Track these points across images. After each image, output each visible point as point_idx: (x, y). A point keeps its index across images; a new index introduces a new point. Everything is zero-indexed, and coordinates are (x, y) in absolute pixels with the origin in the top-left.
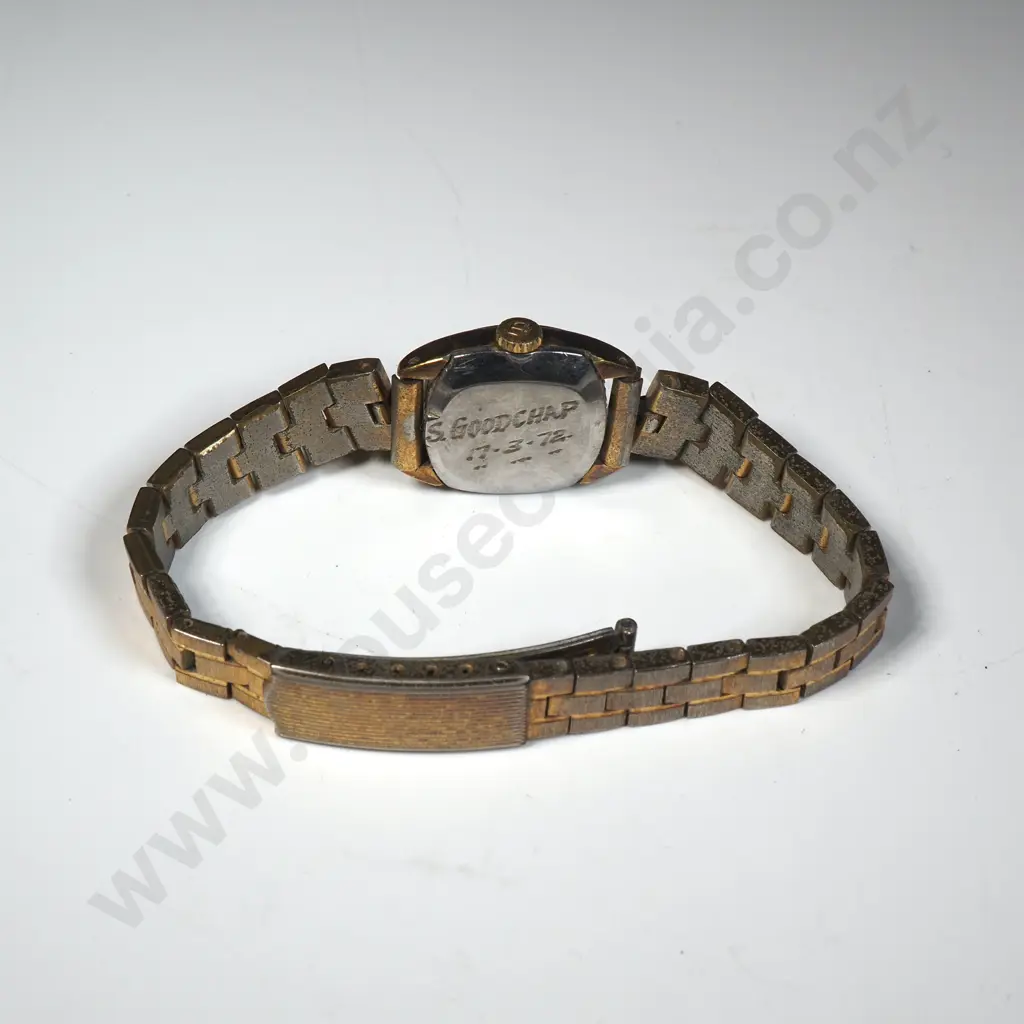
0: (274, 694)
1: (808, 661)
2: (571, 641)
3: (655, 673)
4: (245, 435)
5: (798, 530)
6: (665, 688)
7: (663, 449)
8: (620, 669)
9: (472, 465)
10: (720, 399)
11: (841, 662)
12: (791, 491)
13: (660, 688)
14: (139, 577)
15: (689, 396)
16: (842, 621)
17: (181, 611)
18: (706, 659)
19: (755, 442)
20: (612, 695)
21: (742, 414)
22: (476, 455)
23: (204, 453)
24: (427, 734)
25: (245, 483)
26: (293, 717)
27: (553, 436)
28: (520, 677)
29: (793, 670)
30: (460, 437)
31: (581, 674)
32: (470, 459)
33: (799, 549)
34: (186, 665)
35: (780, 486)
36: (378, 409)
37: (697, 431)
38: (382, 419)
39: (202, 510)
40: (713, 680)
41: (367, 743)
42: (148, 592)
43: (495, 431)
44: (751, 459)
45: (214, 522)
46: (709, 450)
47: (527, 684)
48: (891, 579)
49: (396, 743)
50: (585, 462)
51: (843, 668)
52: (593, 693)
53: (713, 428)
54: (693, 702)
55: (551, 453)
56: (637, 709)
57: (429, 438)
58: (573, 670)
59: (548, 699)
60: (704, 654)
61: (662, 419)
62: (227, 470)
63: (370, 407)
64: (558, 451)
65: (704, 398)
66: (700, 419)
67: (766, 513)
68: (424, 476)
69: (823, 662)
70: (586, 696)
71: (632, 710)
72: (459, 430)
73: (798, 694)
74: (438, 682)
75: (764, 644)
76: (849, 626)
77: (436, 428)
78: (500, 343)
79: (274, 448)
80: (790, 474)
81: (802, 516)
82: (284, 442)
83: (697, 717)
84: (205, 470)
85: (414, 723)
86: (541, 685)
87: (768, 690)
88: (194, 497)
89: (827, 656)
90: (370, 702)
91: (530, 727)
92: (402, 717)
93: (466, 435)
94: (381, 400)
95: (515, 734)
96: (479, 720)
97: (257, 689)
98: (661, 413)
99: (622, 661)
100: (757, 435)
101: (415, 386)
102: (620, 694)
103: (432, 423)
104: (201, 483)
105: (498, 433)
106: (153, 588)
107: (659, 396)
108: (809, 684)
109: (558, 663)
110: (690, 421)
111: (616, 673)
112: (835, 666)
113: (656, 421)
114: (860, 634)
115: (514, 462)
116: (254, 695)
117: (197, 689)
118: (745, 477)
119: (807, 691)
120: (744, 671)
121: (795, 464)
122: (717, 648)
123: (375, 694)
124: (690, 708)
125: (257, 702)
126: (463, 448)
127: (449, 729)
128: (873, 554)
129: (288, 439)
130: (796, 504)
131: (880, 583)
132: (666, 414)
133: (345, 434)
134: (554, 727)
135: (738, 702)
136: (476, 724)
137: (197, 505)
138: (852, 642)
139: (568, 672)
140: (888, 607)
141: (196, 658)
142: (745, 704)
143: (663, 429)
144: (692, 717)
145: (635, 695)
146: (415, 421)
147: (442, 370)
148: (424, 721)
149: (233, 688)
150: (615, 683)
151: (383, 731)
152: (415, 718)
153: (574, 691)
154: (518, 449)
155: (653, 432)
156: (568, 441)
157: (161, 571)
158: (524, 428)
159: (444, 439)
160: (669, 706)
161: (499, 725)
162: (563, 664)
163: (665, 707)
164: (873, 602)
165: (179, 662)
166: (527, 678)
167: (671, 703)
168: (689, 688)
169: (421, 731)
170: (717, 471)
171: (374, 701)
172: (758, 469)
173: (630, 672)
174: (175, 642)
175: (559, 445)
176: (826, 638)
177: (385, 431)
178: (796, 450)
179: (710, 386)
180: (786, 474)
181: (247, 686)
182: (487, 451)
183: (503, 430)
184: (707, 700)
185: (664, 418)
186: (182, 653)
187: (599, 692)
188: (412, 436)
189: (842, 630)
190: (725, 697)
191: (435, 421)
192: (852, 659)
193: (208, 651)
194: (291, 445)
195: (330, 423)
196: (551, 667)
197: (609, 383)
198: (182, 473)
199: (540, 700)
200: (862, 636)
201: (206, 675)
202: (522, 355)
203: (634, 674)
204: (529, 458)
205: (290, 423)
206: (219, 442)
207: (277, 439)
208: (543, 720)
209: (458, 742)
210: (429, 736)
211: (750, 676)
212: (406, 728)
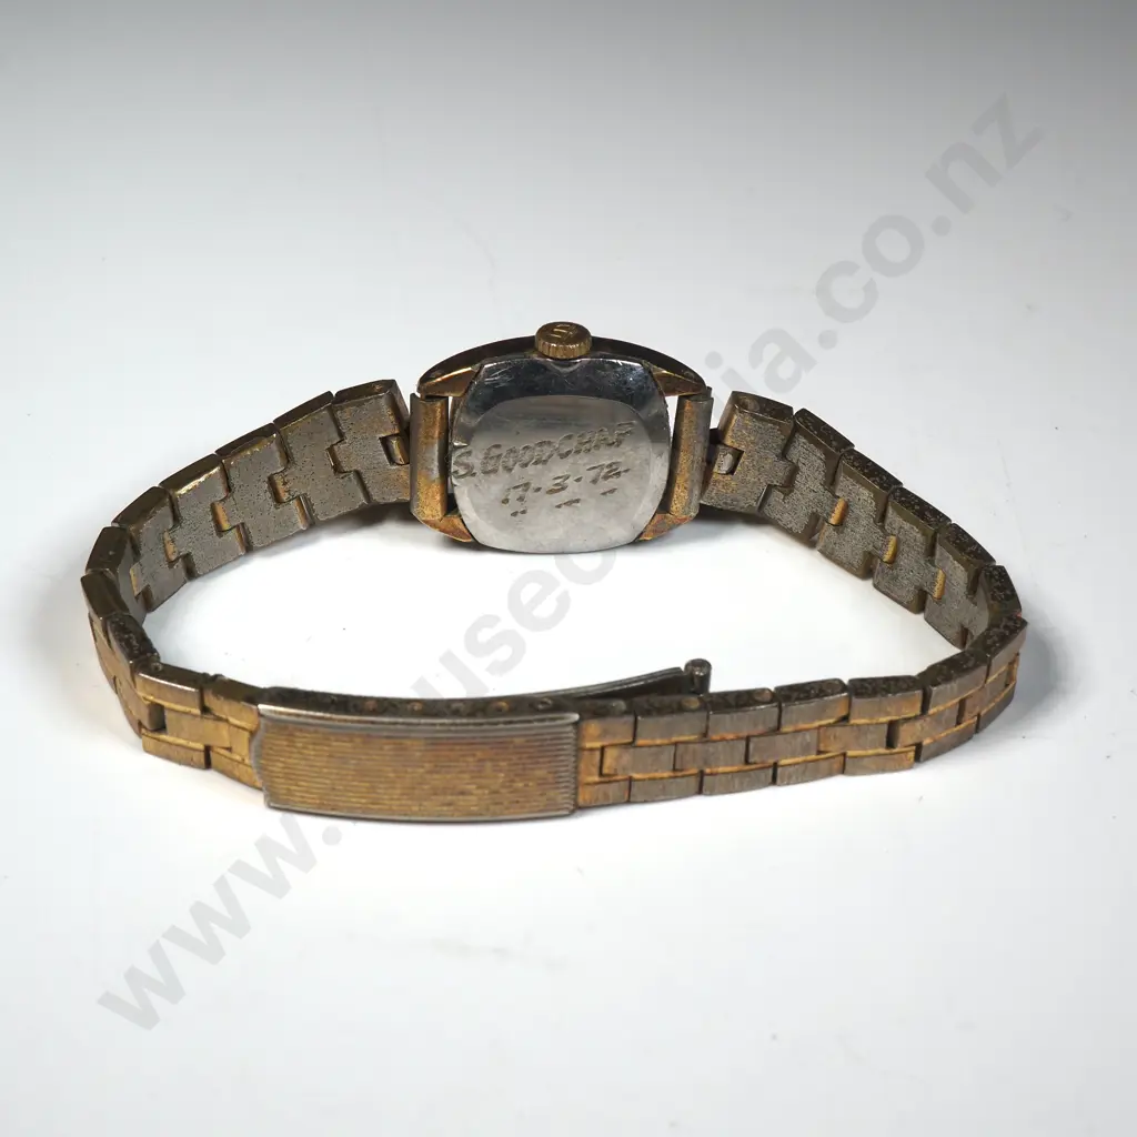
0: (261, 746)
1: (924, 709)
2: (630, 681)
3: (735, 716)
4: (233, 473)
5: (906, 582)
6: (748, 739)
7: (740, 497)
8: (693, 711)
9: (507, 509)
10: (808, 427)
11: (967, 715)
12: (896, 532)
13: (741, 738)
14: (98, 621)
15: (771, 421)
16: (967, 660)
17: (149, 655)
18: (798, 699)
19: (851, 475)
20: (681, 747)
21: (834, 443)
22: (513, 496)
23: (183, 491)
24: (452, 794)
25: (233, 536)
26: (287, 777)
27: (606, 470)
28: (567, 715)
29: (907, 720)
30: (495, 471)
31: (643, 715)
32: (506, 501)
33: (907, 607)
34: (153, 725)
35: (882, 528)
36: (394, 443)
37: (781, 470)
38: (398, 456)
39: (180, 565)
40: (807, 730)
41: (379, 810)
42: (109, 641)
43: (536, 463)
44: (846, 499)
45: (196, 585)
46: (796, 495)
47: (576, 724)
48: (1025, 615)
49: (416, 809)
50: (645, 509)
51: (969, 727)
52: (658, 742)
53: (800, 465)
54: (783, 762)
55: (604, 494)
56: (715, 770)
57: (456, 472)
58: (632, 711)
59: (602, 749)
60: (795, 695)
61: (738, 455)
62: (211, 518)
63: (385, 441)
64: (612, 491)
65: (788, 424)
66: (783, 455)
67: (866, 568)
68: (450, 528)
69: (943, 711)
70: (650, 746)
71: (708, 771)
72: (493, 462)
73: (912, 754)
74: (464, 721)
75: (870, 684)
76: (976, 666)
77: (464, 459)
78: (540, 348)
79: (268, 494)
80: (894, 508)
81: (910, 561)
82: (280, 487)
83: (788, 784)
84: (184, 513)
85: (438, 780)
86: (593, 727)
87: (876, 748)
88: (170, 548)
89: (949, 704)
90: (381, 749)
91: (580, 789)
92: (421, 770)
93: (500, 468)
94: (397, 432)
95: (562, 797)
96: (517, 775)
97: (242, 749)
98: (736, 445)
99: (693, 702)
100: (853, 466)
101: (439, 404)
102: (691, 746)
103: (458, 453)
104: (178, 531)
105: (539, 466)
106: (114, 632)
107: (733, 422)
108: (926, 742)
109: (614, 705)
110: (772, 457)
111: (686, 714)
112: (958, 723)
113: (729, 457)
114: (989, 680)
115: (559, 506)
116: (238, 758)
117: (168, 758)
118: (841, 524)
119: (924, 753)
120: (845, 719)
121: (901, 497)
122: (812, 688)
123: (388, 737)
124: (779, 770)
125: (241, 766)
126: (496, 486)
127: (479, 787)
128: (1000, 589)
129: (285, 484)
130: (904, 548)
131: (1010, 619)
132: (742, 448)
133: (355, 482)
134: (613, 790)
135: (837, 764)
136: (512, 781)
137: (173, 558)
138: (980, 690)
139: (626, 713)
140: (1021, 651)
141: (167, 714)
142: (847, 767)
143: (739, 468)
144: (782, 784)
145: (711, 748)
146: (439, 451)
147: (471, 383)
148: (449, 776)
149: (212, 754)
150: (685, 729)
151: (398, 792)
152: (437, 773)
153: (635, 736)
154: (563, 489)
155: (727, 474)
156: (623, 478)
157: (126, 614)
158: (570, 459)
159: (474, 474)
160: (753, 767)
161: (542, 782)
162: (621, 704)
163: (747, 767)
164: (1004, 640)
165: (146, 722)
166: (576, 717)
167: (755, 763)
168: (779, 739)
169: (445, 791)
170: (806, 520)
171: (386, 747)
172: (856, 511)
173: (705, 714)
174: (141, 694)
175: (612, 482)
176: (948, 679)
177: (402, 473)
178: (901, 483)
179: (795, 412)
180: (890, 510)
181: (229, 749)
182: (526, 490)
183: (545, 462)
184: (800, 759)
185: (741, 452)
186: (149, 706)
187: (666, 741)
188: (436, 473)
189: (967, 671)
190: (822, 756)
191: (463, 450)
192: (979, 716)
193: (181, 702)
194: (289, 491)
195: (337, 469)
196: (605, 707)
197: (672, 402)
198: (154, 512)
199: (592, 750)
200: (992, 683)
201: (178, 736)
202: (566, 362)
203: (708, 718)
204: (578, 501)
205: (288, 461)
206: (202, 479)
207: (271, 482)
208: (597, 779)
209: (492, 808)
210: (454, 798)
211: (852, 725)
212: (426, 787)
